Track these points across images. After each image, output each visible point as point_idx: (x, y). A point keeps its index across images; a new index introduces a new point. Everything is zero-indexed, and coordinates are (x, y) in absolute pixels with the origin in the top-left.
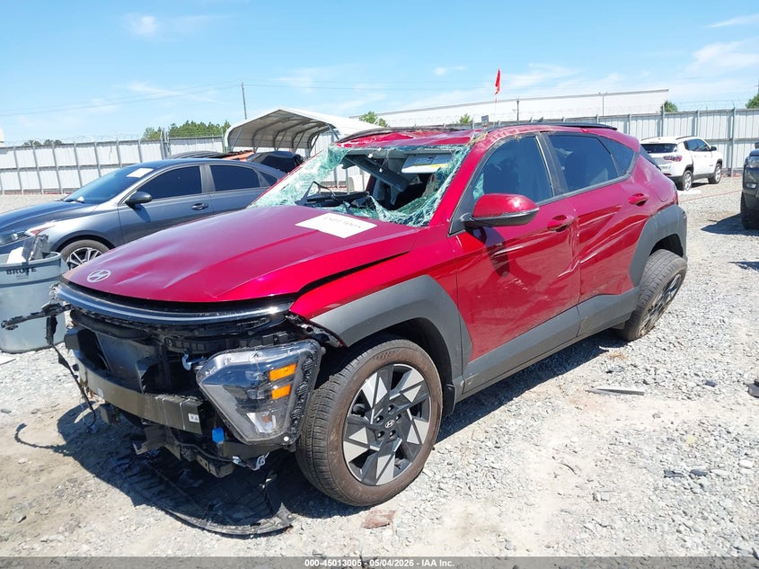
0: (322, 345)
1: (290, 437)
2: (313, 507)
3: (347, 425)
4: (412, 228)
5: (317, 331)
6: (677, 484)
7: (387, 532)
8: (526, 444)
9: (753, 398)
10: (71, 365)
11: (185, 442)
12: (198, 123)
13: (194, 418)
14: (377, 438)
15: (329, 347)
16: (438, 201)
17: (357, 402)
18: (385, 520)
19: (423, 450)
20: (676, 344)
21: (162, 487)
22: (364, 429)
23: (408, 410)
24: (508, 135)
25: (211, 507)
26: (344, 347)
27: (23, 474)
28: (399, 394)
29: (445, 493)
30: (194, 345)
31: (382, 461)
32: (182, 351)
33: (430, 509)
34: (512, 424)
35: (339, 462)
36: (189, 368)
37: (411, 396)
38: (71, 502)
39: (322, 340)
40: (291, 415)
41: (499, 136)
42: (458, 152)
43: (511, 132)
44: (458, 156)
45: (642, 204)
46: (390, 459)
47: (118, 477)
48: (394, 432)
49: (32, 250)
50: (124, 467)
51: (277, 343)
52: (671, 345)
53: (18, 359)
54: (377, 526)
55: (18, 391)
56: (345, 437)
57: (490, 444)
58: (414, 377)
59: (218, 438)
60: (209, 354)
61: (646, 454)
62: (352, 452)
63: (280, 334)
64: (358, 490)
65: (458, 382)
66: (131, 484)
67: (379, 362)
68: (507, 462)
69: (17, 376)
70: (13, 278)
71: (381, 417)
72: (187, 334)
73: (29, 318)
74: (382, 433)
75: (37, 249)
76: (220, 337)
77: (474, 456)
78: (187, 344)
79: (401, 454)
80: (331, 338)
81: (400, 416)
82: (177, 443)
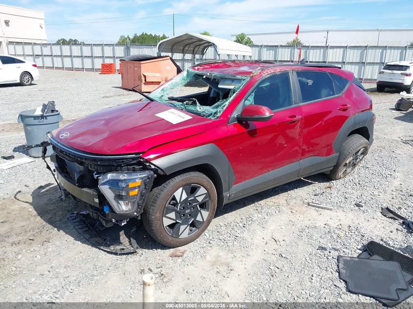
0: (155, 173)
1: (137, 212)
2: (151, 245)
3: (165, 210)
4: (210, 119)
5: (153, 167)
6: (322, 254)
7: (180, 260)
8: (259, 227)
9: (383, 216)
10: (52, 169)
11: (94, 210)
12: (149, 34)
13: (97, 200)
14: (181, 217)
15: (159, 175)
16: (226, 106)
17: (172, 200)
18: (181, 254)
19: (205, 224)
20: (357, 184)
21: (87, 229)
22: (174, 212)
23: (198, 206)
24: (273, 71)
25: (105, 240)
26: (166, 175)
27: (29, 216)
28: (193, 198)
29: (211, 245)
30: (99, 168)
31: (182, 227)
32: (94, 170)
33: (202, 252)
34: (256, 216)
35: (160, 226)
36: (96, 178)
37: (200, 199)
38: (47, 230)
39: (155, 171)
40: (138, 204)
41: (267, 72)
42: (244, 80)
43: (275, 70)
44: (243, 82)
45: (345, 110)
46: (187, 227)
47: (69, 222)
48: (190, 215)
49: (46, 109)
50: (73, 218)
51: (134, 170)
52: (355, 185)
53: (37, 161)
54: (176, 256)
55: (34, 177)
56: (164, 215)
57: (241, 225)
58: (202, 191)
59: (106, 210)
60: (105, 173)
61: (314, 238)
62: (167, 222)
63: (137, 167)
64: (169, 240)
65: (226, 194)
66: (74, 226)
67: (184, 183)
68: (246, 235)
69: (35, 169)
70: (36, 122)
71: (184, 208)
72: (95, 163)
73: (35, 147)
74: (184, 215)
75: (49, 108)
76: (109, 166)
77: (231, 229)
78: (96, 167)
79: (193, 225)
80: (159, 170)
81: (194, 208)
82: (91, 210)
